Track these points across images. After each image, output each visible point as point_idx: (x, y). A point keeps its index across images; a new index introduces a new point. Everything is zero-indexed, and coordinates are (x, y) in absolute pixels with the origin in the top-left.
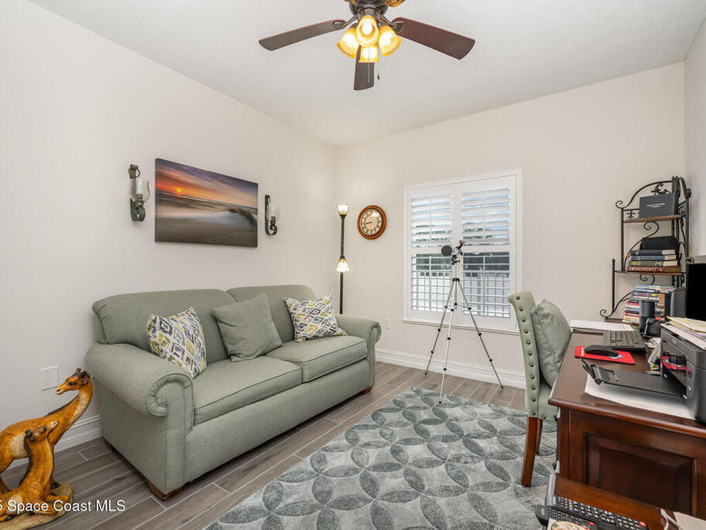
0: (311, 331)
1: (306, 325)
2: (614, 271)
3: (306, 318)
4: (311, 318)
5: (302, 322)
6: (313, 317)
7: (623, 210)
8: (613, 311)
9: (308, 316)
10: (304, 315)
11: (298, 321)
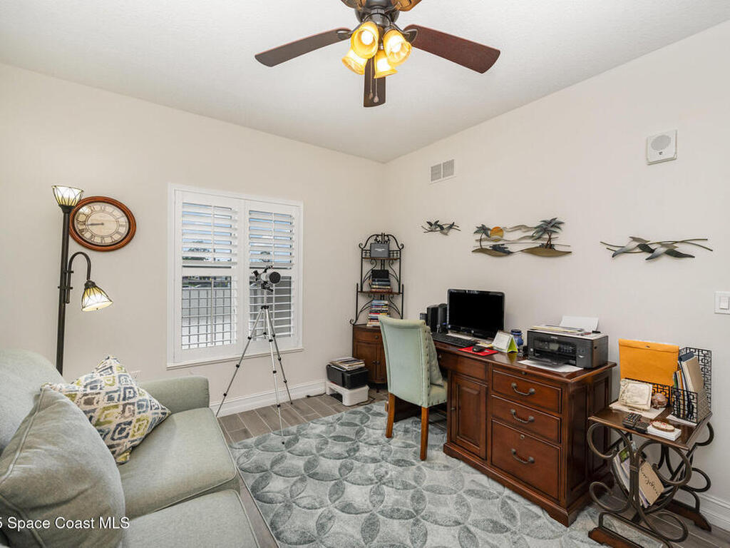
0: (141, 431)
1: (130, 423)
2: (357, 292)
3: (124, 411)
4: (131, 406)
5: (118, 421)
6: (133, 404)
7: (362, 250)
8: (357, 319)
9: (125, 406)
10: (116, 406)
11: (110, 422)
